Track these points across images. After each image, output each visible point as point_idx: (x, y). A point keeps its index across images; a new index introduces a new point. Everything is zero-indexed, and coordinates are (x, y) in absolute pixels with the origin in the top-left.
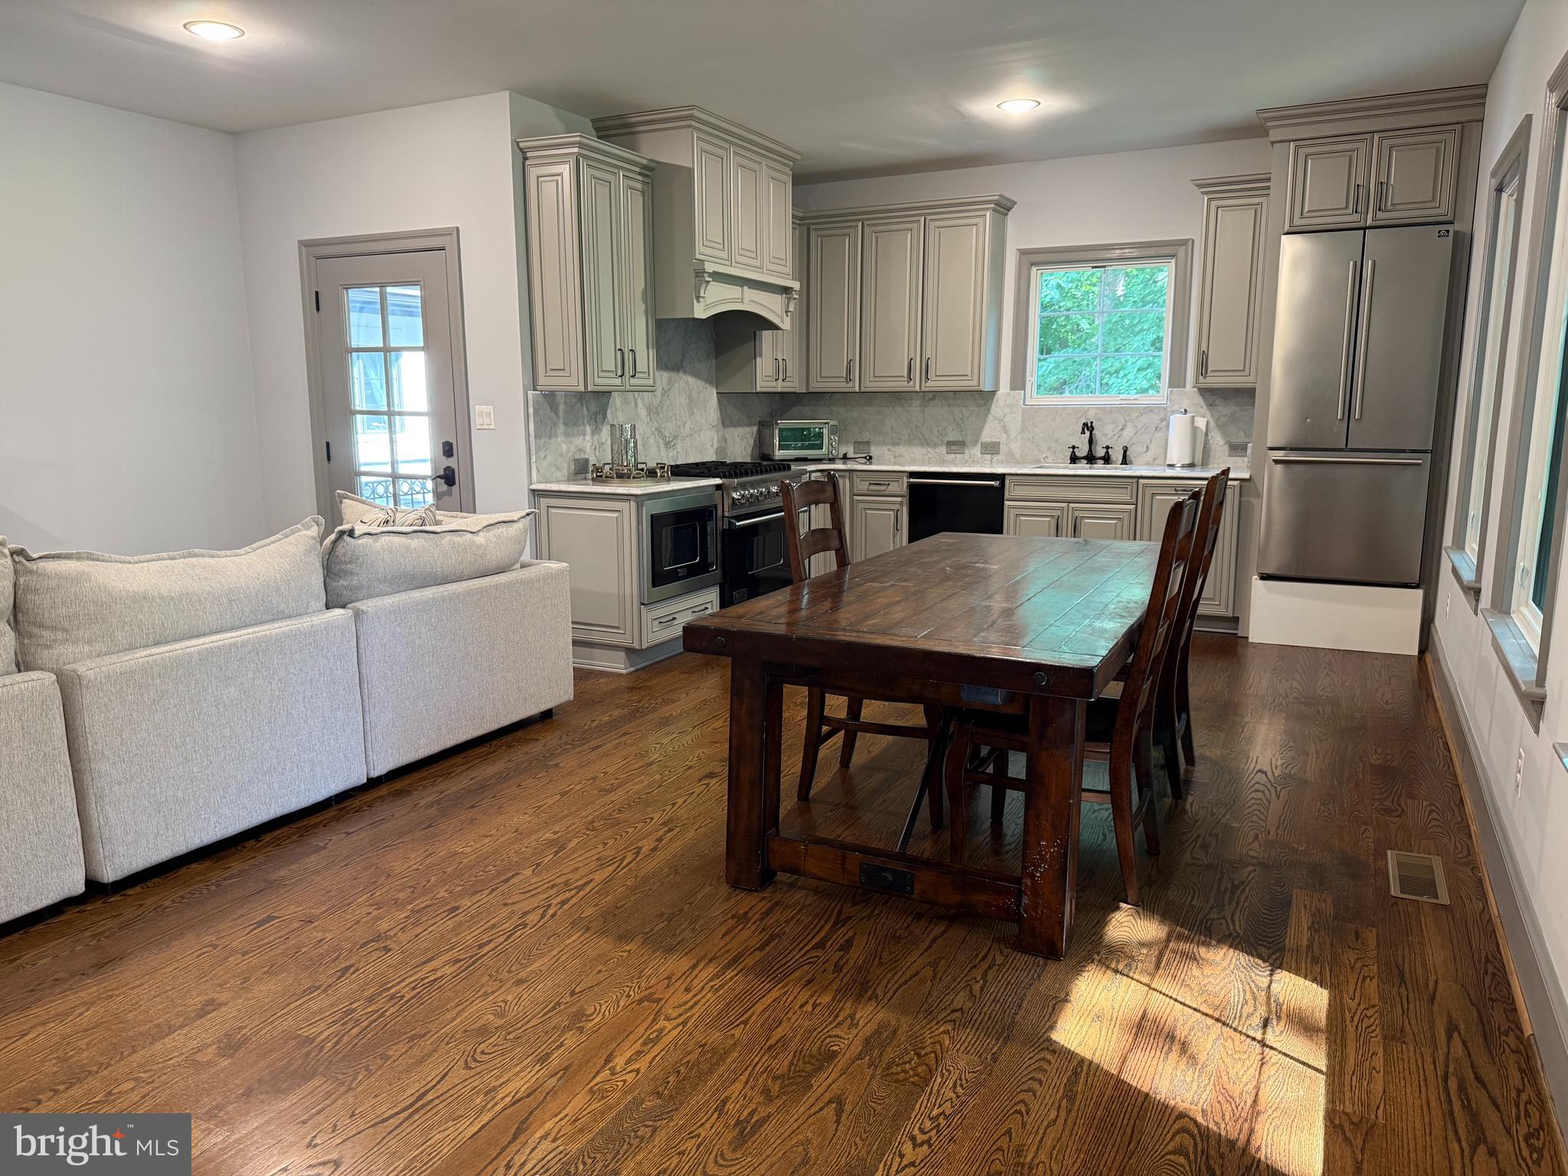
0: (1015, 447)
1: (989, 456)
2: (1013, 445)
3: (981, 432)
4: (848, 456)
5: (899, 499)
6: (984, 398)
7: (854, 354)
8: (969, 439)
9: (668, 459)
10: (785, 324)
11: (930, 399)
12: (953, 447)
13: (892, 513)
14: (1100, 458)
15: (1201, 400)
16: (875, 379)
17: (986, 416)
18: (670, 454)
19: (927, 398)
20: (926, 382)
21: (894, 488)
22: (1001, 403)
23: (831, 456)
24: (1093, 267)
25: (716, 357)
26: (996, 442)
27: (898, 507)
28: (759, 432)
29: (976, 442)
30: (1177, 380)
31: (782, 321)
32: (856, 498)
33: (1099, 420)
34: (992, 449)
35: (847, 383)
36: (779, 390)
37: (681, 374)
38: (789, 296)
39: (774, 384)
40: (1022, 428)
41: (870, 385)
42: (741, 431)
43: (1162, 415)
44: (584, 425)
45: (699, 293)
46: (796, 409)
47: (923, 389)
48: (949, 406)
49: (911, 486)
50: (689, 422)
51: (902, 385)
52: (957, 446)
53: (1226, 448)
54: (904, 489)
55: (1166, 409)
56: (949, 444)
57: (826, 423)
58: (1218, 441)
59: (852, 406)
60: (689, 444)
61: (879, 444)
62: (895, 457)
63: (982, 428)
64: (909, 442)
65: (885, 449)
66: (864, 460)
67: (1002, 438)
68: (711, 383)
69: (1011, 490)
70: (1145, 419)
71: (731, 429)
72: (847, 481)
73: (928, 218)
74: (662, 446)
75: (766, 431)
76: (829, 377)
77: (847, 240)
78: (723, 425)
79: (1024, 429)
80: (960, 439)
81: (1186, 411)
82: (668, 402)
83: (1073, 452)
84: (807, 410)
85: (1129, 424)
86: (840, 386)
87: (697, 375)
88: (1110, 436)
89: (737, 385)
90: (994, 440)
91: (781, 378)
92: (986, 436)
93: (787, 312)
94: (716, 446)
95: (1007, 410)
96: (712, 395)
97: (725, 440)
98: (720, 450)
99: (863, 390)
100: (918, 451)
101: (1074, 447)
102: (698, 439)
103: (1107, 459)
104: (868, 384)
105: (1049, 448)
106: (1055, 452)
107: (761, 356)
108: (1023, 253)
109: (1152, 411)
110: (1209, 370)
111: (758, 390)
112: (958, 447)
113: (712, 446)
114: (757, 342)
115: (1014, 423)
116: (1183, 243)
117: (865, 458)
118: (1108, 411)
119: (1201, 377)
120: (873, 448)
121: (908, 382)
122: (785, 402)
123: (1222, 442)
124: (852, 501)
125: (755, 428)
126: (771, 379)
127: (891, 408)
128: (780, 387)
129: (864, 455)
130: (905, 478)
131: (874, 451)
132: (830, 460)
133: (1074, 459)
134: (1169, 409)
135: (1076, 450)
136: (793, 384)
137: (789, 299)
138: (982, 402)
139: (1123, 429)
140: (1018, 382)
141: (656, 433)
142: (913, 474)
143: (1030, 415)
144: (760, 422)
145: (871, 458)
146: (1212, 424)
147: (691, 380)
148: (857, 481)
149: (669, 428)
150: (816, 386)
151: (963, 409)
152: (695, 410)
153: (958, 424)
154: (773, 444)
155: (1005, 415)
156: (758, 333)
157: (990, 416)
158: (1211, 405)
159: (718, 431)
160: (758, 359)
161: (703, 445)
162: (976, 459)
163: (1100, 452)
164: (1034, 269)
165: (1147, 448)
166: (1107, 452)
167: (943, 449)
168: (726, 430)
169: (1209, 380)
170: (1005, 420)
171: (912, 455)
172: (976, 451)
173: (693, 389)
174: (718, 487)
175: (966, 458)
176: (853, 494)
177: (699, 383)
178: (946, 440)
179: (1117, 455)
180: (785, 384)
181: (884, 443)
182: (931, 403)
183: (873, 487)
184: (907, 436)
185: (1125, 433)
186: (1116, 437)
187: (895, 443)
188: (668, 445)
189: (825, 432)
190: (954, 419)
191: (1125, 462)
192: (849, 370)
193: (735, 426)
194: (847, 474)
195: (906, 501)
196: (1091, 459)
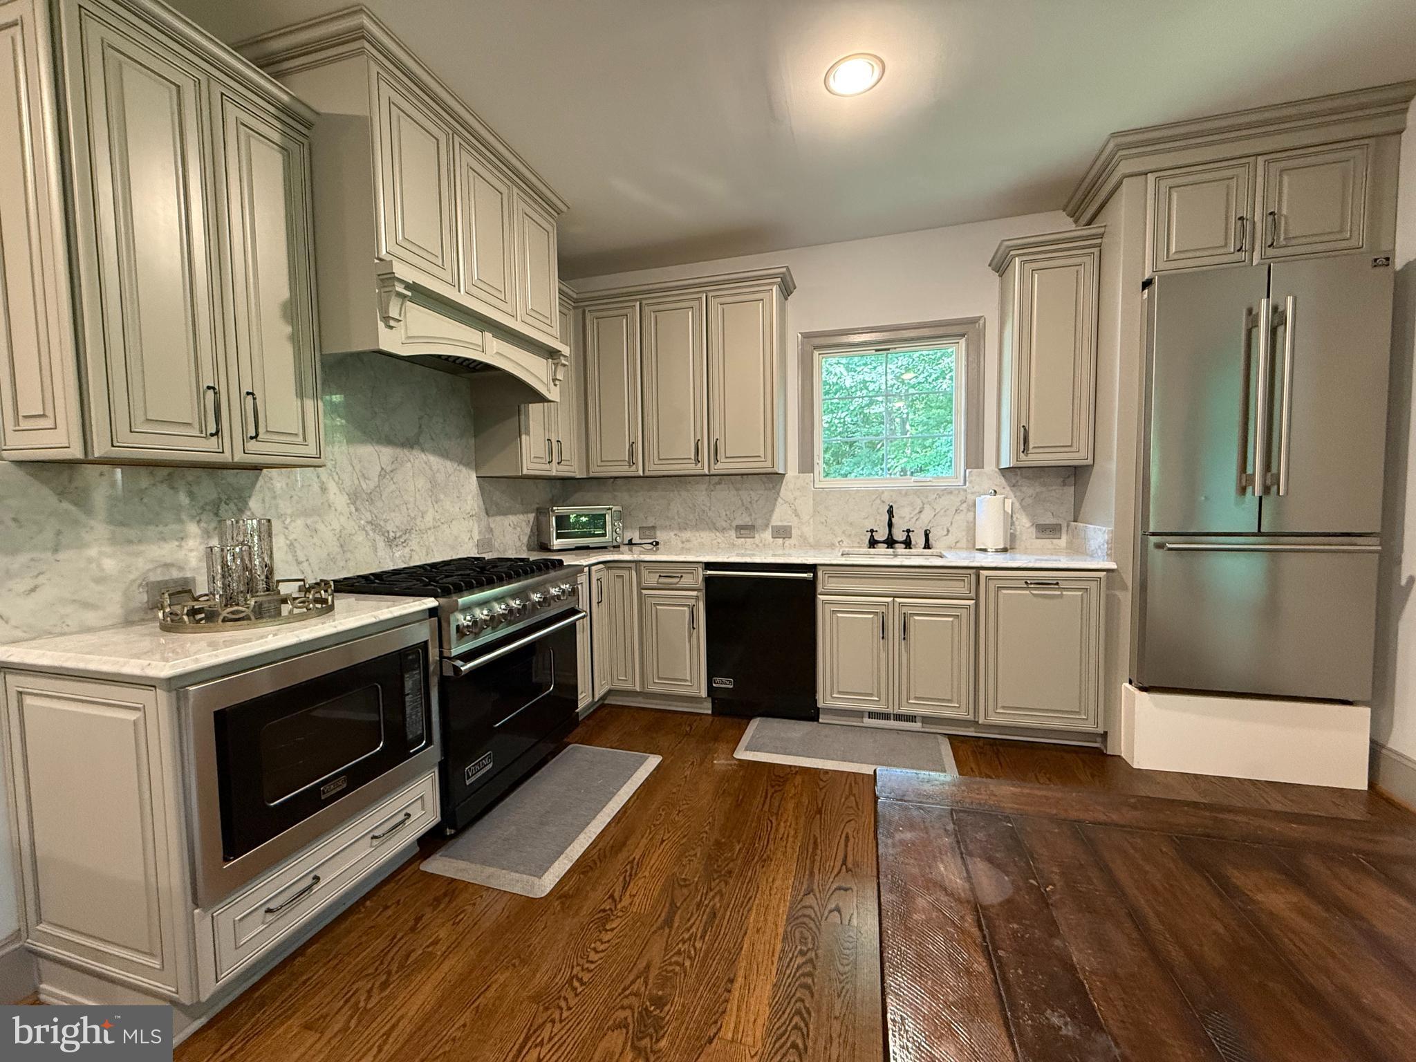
0: (808, 531)
1: (780, 541)
2: (805, 528)
3: (770, 516)
4: (633, 542)
5: (695, 593)
6: (773, 479)
7: (636, 437)
8: (759, 522)
9: (392, 560)
10: (553, 394)
11: (716, 484)
12: (742, 532)
13: (686, 608)
14: (901, 543)
15: (1003, 480)
16: (660, 462)
17: (776, 500)
18: (397, 554)
19: (713, 482)
20: (715, 464)
21: (687, 580)
22: (791, 486)
23: (615, 544)
24: (877, 350)
25: (475, 436)
26: (788, 526)
27: (693, 602)
28: (537, 519)
29: (767, 526)
30: (974, 459)
31: (549, 390)
32: (644, 591)
33: (895, 502)
34: (783, 533)
35: (630, 466)
36: (554, 473)
37: (416, 452)
38: (556, 361)
39: (547, 467)
40: (814, 511)
41: (654, 469)
42: (512, 519)
43: (961, 497)
44: (180, 521)
45: (387, 311)
46: (578, 496)
47: (713, 472)
48: (737, 490)
49: (708, 580)
50: (431, 511)
51: (690, 468)
52: (746, 530)
53: (1033, 530)
54: (700, 583)
55: (966, 491)
56: (739, 528)
57: (609, 509)
58: (1024, 523)
59: (637, 492)
60: (432, 539)
61: (664, 528)
62: (683, 542)
63: (773, 511)
64: (696, 527)
65: (672, 534)
66: (650, 547)
67: (793, 522)
68: (467, 465)
69: (825, 584)
70: (945, 501)
71: (498, 518)
72: (634, 573)
73: (710, 294)
74: (381, 544)
75: (543, 518)
76: (611, 460)
77: (624, 321)
78: (487, 514)
79: (816, 512)
80: (750, 524)
81: (995, 492)
82: (393, 487)
83: (872, 536)
84: (589, 496)
85: (927, 507)
86: (623, 470)
87: (445, 454)
88: (907, 519)
89: (499, 467)
90: (786, 524)
91: (555, 460)
92: (776, 520)
93: (554, 380)
94: (476, 537)
95: (797, 493)
96: (470, 480)
97: (491, 530)
98: (484, 543)
99: (647, 473)
100: (706, 536)
101: (872, 531)
102: (448, 531)
103: (908, 544)
104: (652, 467)
105: (844, 532)
106: (850, 535)
107: (528, 433)
108: (807, 336)
109: (951, 493)
110: (1031, 446)
111: (525, 472)
112: (747, 532)
113: (471, 538)
114: (523, 417)
115: (806, 506)
116: (974, 321)
117: (652, 544)
118: (903, 492)
119: (1022, 454)
120: (658, 534)
121: (696, 464)
122: (566, 487)
123: (1028, 524)
124: (640, 595)
125: (532, 516)
126: (543, 461)
127: (676, 492)
128: (554, 470)
129: (651, 541)
130: (700, 570)
131: (661, 536)
132: (614, 547)
133: (873, 543)
134: (968, 491)
135: (874, 534)
136: (572, 468)
137: (556, 365)
138: (771, 486)
139: (920, 512)
140: (807, 465)
141: (369, 528)
142: (709, 566)
143: (821, 497)
144: (538, 509)
145: (657, 543)
146: (1017, 505)
147: (434, 460)
148: (645, 573)
149: (394, 522)
150: (596, 471)
151: (751, 492)
152: (442, 496)
153: (747, 508)
154: (549, 534)
155: (795, 499)
156: (522, 406)
157: (779, 500)
158: (1014, 486)
159: (479, 520)
160: (524, 437)
161: (456, 538)
162: (767, 542)
163: (899, 535)
164: (816, 353)
165: (948, 531)
166: (908, 536)
167: (733, 533)
168: (491, 519)
169: (1031, 457)
170: (796, 504)
171: (699, 540)
172: (767, 535)
173: (438, 471)
174: (432, 612)
175: (757, 542)
176: (641, 588)
177: (448, 464)
178: (734, 524)
179: (918, 539)
180: (561, 468)
181: (671, 528)
182: (718, 487)
183: (663, 580)
184: (694, 520)
185: (923, 516)
186: (915, 519)
187: (683, 527)
188: (391, 542)
189: (608, 518)
190: (743, 504)
191: (927, 546)
192: (631, 454)
193: (505, 514)
194: (633, 565)
195: (702, 595)
196: (890, 542)
